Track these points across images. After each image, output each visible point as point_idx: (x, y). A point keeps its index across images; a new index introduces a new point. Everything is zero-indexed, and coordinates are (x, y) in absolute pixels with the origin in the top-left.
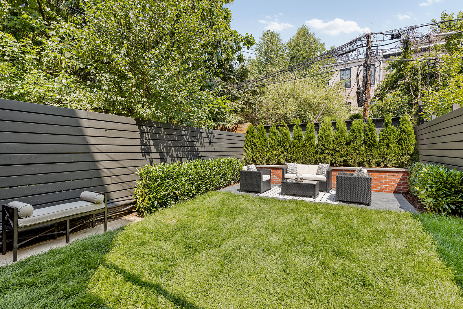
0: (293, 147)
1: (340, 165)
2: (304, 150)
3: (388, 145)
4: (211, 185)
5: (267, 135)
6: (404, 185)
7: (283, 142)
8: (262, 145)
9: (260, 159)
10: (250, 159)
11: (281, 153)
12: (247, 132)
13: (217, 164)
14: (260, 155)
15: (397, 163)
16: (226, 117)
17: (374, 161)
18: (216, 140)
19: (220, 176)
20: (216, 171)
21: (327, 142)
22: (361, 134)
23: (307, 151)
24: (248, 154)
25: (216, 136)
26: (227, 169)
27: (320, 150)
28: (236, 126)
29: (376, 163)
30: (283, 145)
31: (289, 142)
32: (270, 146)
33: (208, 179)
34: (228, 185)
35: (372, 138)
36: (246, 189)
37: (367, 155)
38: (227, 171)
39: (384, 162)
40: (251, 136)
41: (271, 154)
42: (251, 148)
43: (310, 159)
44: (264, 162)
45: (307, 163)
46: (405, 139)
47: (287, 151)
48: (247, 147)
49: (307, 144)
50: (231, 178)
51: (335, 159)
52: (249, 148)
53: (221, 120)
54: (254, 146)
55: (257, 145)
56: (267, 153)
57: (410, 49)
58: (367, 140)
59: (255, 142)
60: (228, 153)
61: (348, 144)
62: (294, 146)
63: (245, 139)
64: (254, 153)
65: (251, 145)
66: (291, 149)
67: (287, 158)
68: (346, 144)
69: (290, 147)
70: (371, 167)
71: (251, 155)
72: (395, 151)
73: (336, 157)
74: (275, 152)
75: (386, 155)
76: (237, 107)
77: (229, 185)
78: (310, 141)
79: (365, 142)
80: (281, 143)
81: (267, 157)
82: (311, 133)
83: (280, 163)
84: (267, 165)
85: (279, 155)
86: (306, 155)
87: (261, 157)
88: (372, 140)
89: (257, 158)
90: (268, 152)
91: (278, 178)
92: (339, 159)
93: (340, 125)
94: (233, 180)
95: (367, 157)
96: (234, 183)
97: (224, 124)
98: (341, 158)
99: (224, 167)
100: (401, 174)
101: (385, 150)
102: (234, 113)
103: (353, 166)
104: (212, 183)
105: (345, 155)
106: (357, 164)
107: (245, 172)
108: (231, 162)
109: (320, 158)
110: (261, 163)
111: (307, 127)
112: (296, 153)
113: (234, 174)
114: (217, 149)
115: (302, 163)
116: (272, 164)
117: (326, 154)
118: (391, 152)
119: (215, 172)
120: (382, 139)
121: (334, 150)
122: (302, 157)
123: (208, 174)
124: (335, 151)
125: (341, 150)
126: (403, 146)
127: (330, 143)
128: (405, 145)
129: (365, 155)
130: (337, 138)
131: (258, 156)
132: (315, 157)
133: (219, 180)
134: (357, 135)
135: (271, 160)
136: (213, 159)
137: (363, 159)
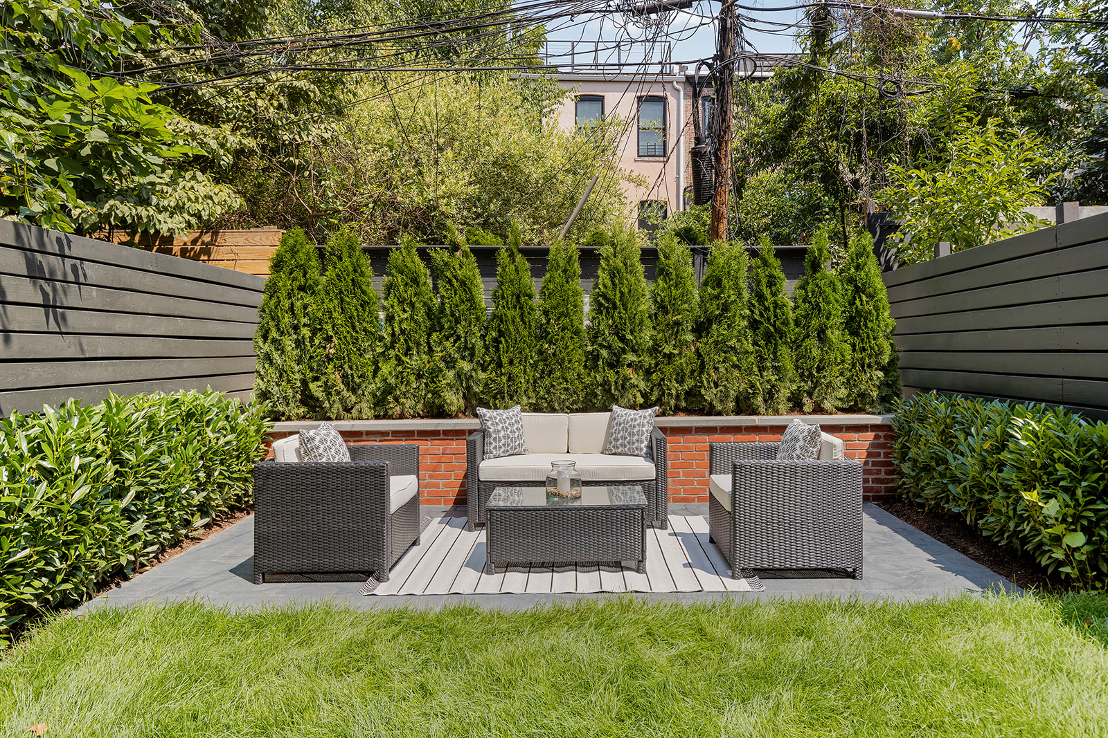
0: (496, 340)
1: (677, 410)
2: (540, 352)
3: (821, 334)
4: (52, 576)
5: (375, 285)
6: (878, 472)
7: (453, 315)
8: (354, 327)
9: (346, 394)
10: (290, 392)
11: (442, 365)
12: (278, 265)
13: (100, 434)
14: (344, 377)
15: (849, 395)
16: (153, 184)
17: (784, 393)
18: (93, 297)
19: (125, 503)
20: (96, 479)
21: (632, 320)
22: (740, 294)
23: (554, 355)
24: (282, 372)
25: (93, 272)
26: (165, 459)
27: (604, 353)
28: (207, 238)
29: (789, 400)
30: (451, 328)
31: (478, 319)
32: (393, 335)
33: (33, 539)
34: (172, 546)
35: (775, 308)
36: (290, 562)
37: (761, 369)
38: (165, 468)
39: (810, 394)
40: (296, 284)
41: (400, 369)
42: (298, 343)
43: (566, 389)
44: (364, 405)
45: (556, 406)
46: (866, 316)
47: (472, 355)
48: (274, 334)
49: (553, 329)
50: (190, 505)
51: (660, 385)
52: (288, 343)
53: (123, 195)
54: (314, 333)
55: (328, 327)
56: (375, 363)
57: (831, 40)
58: (761, 315)
59: (320, 314)
60: (172, 368)
61: (701, 329)
62: (501, 334)
63: (260, 299)
64: (315, 365)
65: (296, 328)
66: (486, 347)
67: (469, 388)
68: (693, 331)
69: (483, 337)
70: (777, 412)
71: (297, 376)
72: (843, 356)
73: (663, 379)
74: (414, 362)
75: (819, 370)
76: (213, 144)
77: (176, 543)
78: (567, 315)
79: (754, 324)
80: (443, 321)
81: (374, 386)
82: (567, 282)
83: (441, 406)
84: (377, 417)
85: (434, 374)
86: (550, 372)
87: (347, 384)
88: (776, 316)
89: (328, 389)
90: (381, 359)
91: (437, 477)
92: (675, 387)
93: (673, 260)
94: (203, 509)
95: (762, 376)
96: (207, 526)
97: (144, 214)
98: (681, 381)
99: (153, 448)
100: (870, 435)
101: (816, 352)
102: (203, 171)
103: (719, 414)
104: (64, 558)
105: (693, 372)
106: (732, 405)
107: (290, 471)
108: (190, 415)
109: (606, 383)
110: (348, 410)
111: (550, 257)
112: (511, 362)
113: (209, 476)
114: (102, 346)
115: (536, 408)
116: (402, 417)
117: (629, 366)
118: (832, 358)
119: (86, 489)
120: (803, 313)
121: (654, 350)
122: (535, 382)
123: (26, 511)
124: (660, 358)
125: (680, 354)
126: (863, 340)
127: (641, 322)
128: (868, 338)
129: (755, 369)
130: (664, 307)
131: (336, 377)
132: (587, 380)
133: (115, 531)
134: (729, 297)
135: (396, 399)
136: (70, 403)
137: (752, 386)
